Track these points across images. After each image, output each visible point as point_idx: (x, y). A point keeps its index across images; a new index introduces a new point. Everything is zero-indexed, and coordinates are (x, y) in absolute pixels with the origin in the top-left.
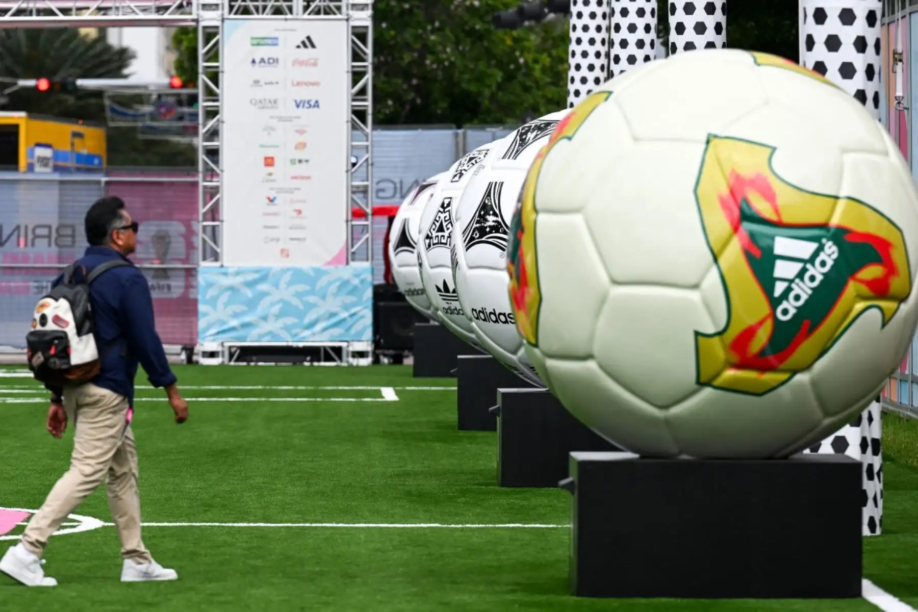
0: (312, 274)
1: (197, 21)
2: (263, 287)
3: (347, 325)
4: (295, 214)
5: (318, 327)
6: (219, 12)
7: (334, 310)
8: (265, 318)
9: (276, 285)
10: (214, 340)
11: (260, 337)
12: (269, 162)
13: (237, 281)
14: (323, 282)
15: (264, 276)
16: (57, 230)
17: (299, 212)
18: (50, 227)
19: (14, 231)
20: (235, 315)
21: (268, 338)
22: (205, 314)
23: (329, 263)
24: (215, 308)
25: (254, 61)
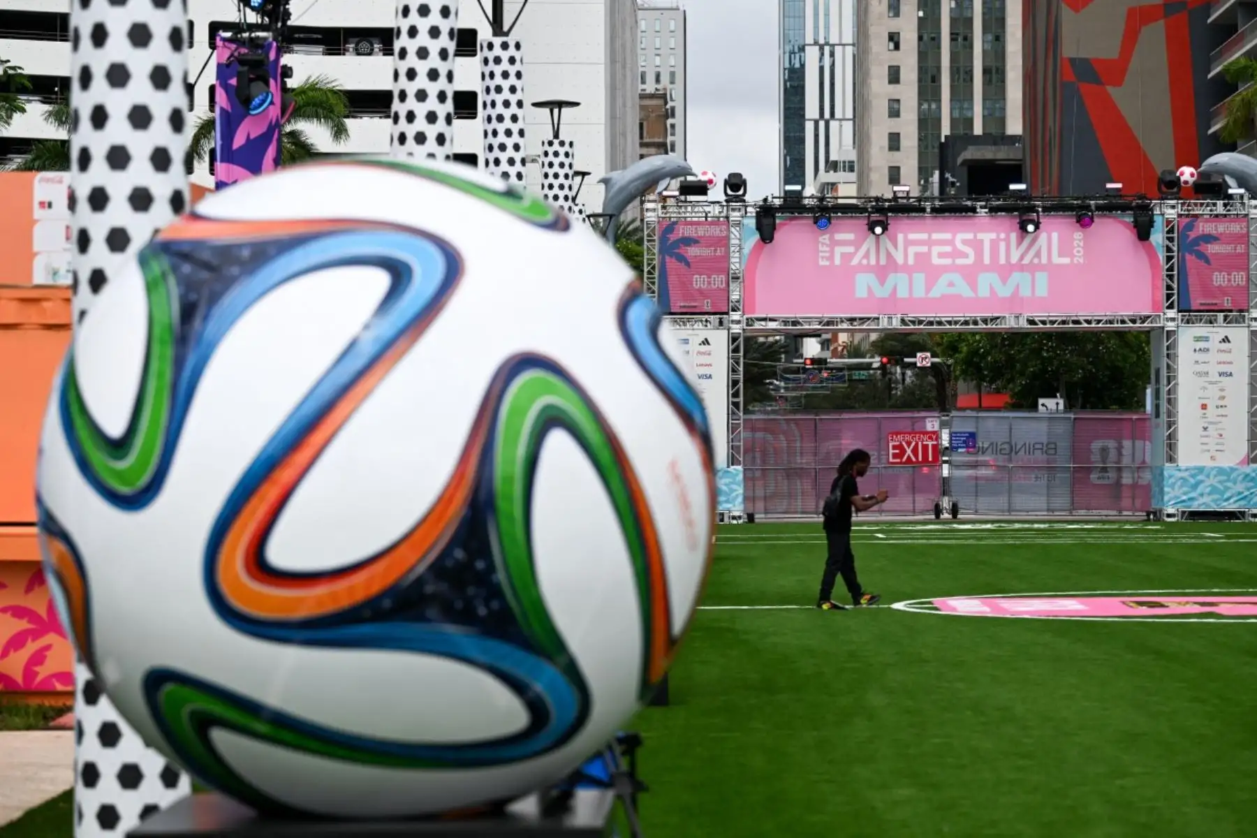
0: (1228, 470)
1: (1163, 328)
2: (1200, 477)
3: (1248, 499)
4: (1218, 436)
5: (1232, 501)
6: (1176, 323)
7: (1241, 490)
8: (1202, 495)
9: (1208, 476)
10: (1173, 508)
11: (1200, 505)
12: (1204, 407)
13: (1185, 474)
14: (1234, 475)
15: (1201, 470)
16: (1047, 445)
17: (1221, 435)
18: (1043, 444)
19: (1022, 446)
20: (1185, 494)
21: (1204, 506)
22: (1168, 493)
23: (1238, 464)
24: (1173, 489)
25: (1195, 350)
